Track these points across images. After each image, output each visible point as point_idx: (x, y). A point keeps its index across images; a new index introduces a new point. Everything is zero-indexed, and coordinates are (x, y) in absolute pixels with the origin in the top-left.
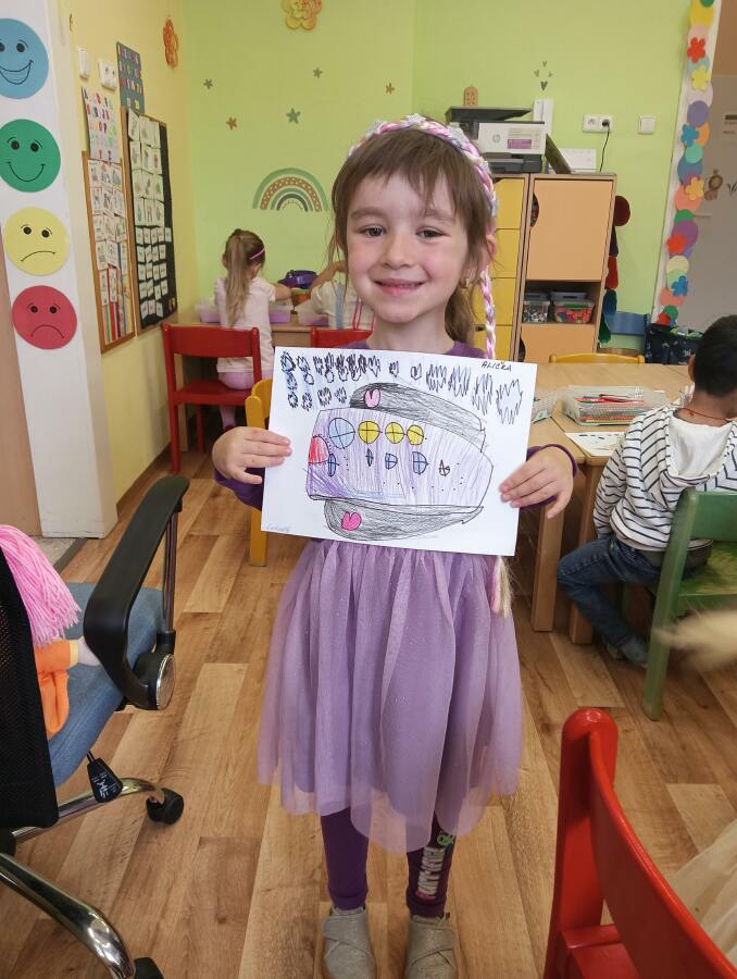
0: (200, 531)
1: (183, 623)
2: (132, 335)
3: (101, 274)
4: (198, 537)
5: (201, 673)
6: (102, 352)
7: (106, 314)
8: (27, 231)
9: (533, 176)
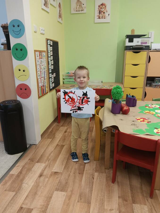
0: (61, 143)
1: (51, 175)
2: (48, 92)
3: (39, 80)
4: (60, 145)
5: (53, 195)
6: (39, 98)
7: (40, 89)
8: (20, 70)
9: (149, 51)
